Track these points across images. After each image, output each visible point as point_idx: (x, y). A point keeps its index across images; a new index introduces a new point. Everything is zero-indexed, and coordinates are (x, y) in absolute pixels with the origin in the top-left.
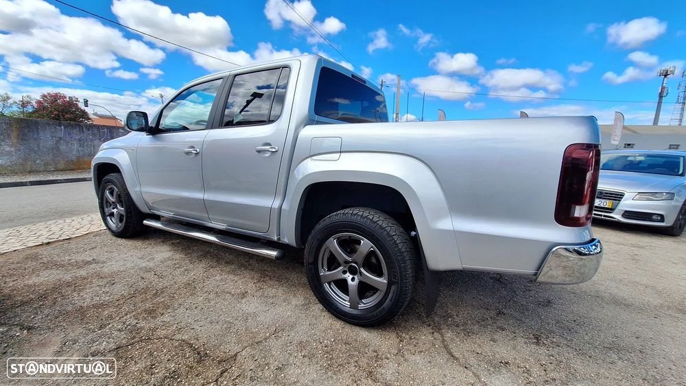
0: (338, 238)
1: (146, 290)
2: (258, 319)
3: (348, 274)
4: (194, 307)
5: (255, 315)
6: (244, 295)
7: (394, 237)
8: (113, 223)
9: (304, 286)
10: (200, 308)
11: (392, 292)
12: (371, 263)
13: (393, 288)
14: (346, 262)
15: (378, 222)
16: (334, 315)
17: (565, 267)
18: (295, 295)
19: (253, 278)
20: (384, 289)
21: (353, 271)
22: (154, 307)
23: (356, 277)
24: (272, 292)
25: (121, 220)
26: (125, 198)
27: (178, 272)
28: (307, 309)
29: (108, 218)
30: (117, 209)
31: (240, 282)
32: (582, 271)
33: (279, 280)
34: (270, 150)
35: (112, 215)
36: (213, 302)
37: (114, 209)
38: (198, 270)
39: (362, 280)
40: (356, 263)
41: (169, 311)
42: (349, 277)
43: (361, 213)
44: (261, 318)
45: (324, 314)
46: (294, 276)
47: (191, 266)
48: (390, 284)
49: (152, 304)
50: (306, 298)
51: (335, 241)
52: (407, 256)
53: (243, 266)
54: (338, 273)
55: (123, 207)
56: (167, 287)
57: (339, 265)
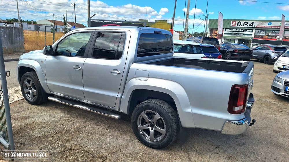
0: (146, 112)
1: (60, 131)
2: (112, 144)
3: (150, 127)
4: (84, 138)
5: (110, 143)
6: (103, 134)
7: (169, 113)
8: (29, 98)
9: (129, 131)
10: (86, 139)
11: (167, 135)
12: (160, 123)
13: (168, 133)
14: (149, 122)
15: (163, 107)
16: (143, 144)
17: (233, 128)
18: (126, 135)
19: (106, 127)
20: (164, 133)
21: (152, 126)
22: (67, 138)
23: (153, 128)
24: (115, 133)
25: (34, 96)
26: (37, 86)
27: (70, 123)
28: (132, 141)
29: (26, 94)
30: (32, 90)
31: (100, 129)
32: (239, 129)
33: (118, 128)
34: (117, 73)
35: (29, 93)
36: (91, 137)
37: (29, 90)
38: (79, 123)
39: (156, 130)
40: (153, 123)
41: (74, 140)
42: (150, 128)
43: (156, 103)
44: (113, 144)
45: (139, 143)
46: (124, 127)
47: (75, 121)
48: (167, 132)
49: (66, 137)
50: (131, 137)
51: (145, 113)
52: (174, 121)
53: (100, 121)
54: (145, 126)
55: (35, 90)
56: (68, 130)
57: (146, 123)
